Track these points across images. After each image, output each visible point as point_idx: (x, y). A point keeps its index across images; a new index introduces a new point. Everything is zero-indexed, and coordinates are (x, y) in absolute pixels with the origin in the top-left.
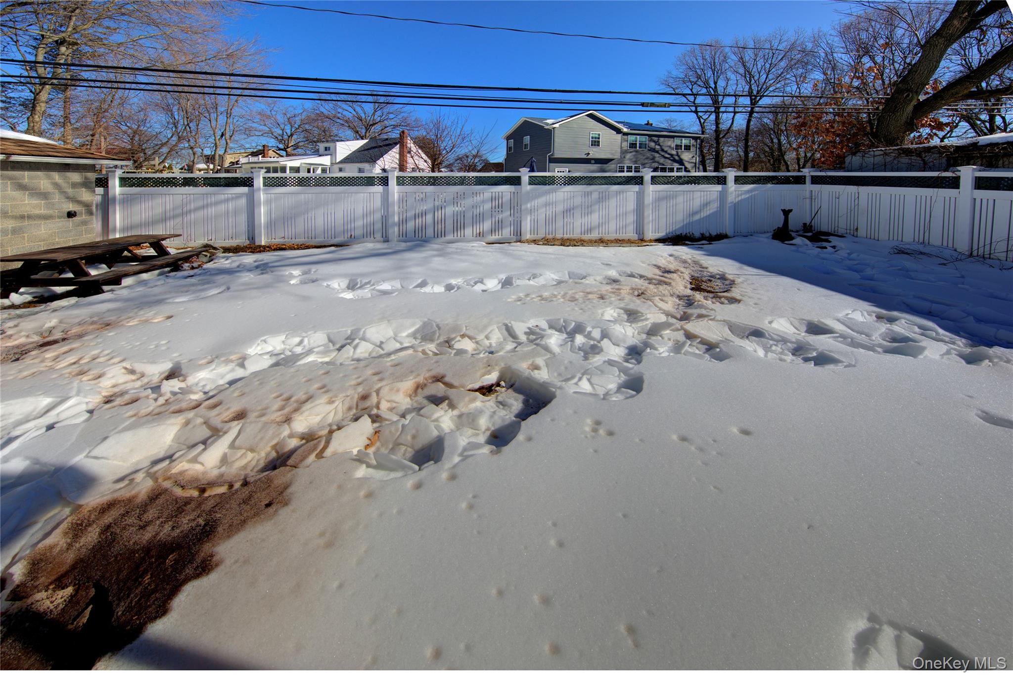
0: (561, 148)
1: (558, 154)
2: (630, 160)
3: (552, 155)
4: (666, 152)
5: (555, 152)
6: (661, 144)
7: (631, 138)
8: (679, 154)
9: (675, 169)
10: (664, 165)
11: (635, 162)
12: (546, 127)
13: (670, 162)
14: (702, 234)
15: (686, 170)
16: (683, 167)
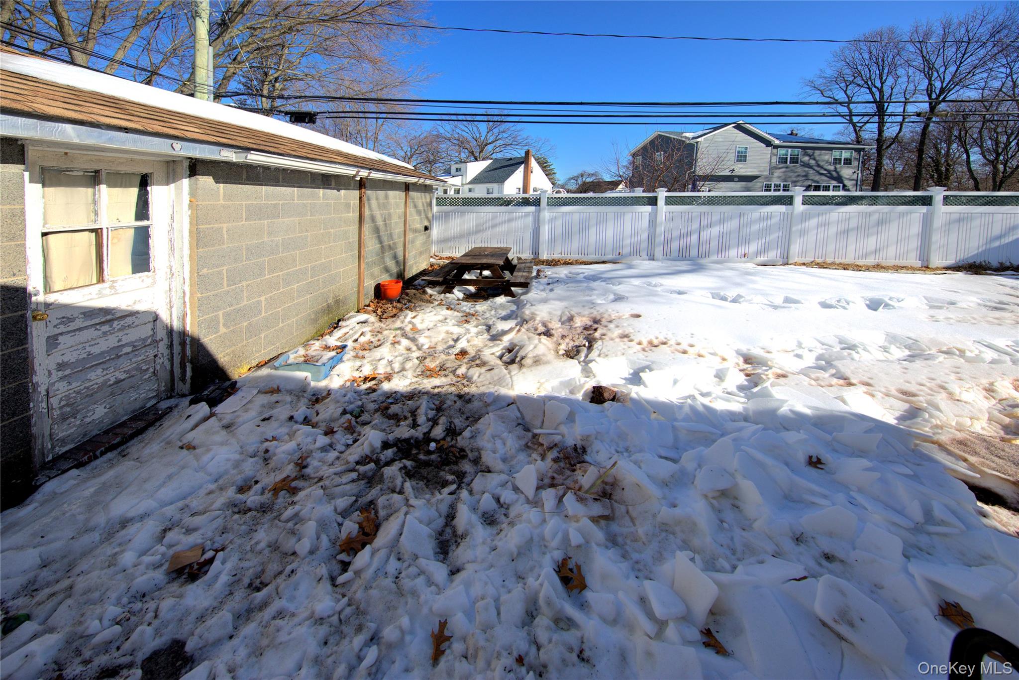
0: (703, 165)
1: (700, 172)
2: (779, 178)
3: (694, 171)
4: (822, 167)
5: (698, 169)
6: (817, 159)
7: (782, 152)
8: (838, 170)
9: (831, 187)
10: (818, 182)
11: (785, 180)
12: (687, 141)
13: (825, 178)
15: (845, 188)
16: (841, 185)
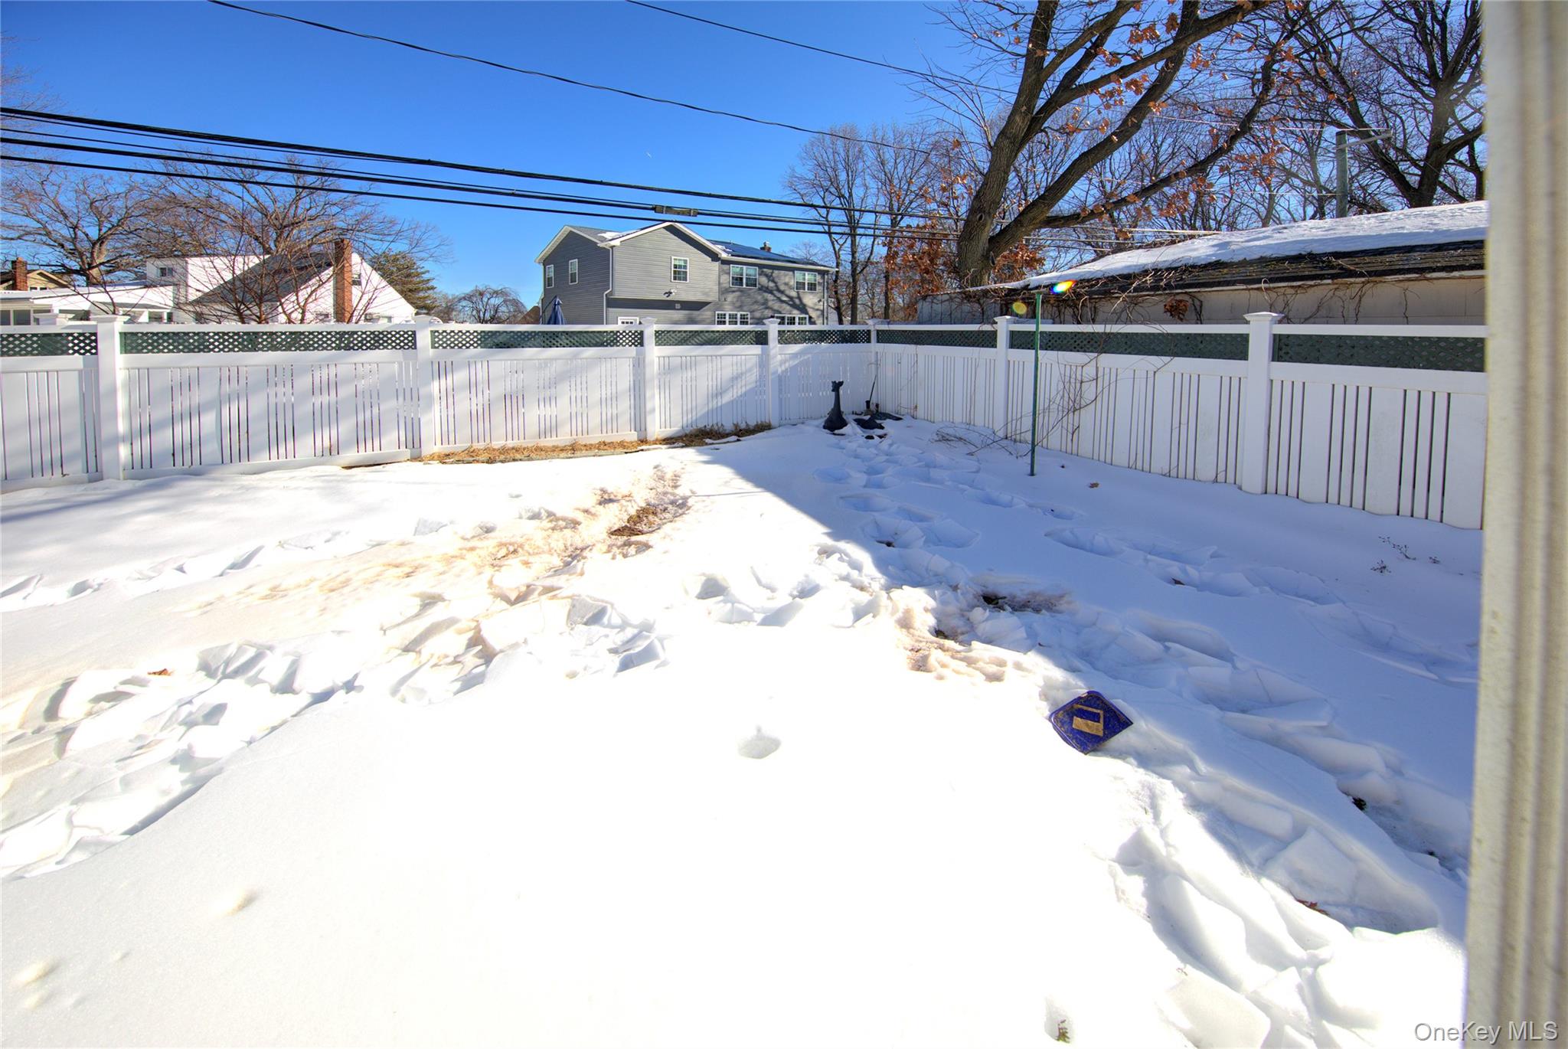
0: (625, 282)
1: (620, 294)
2: (733, 303)
3: (611, 293)
4: (782, 292)
5: (616, 288)
6: (776, 280)
7: (734, 269)
8: (801, 295)
9: (797, 320)
10: (780, 313)
11: (740, 308)
12: (601, 245)
13: (788, 308)
14: (736, 426)
15: (812, 322)
16: (807, 316)
